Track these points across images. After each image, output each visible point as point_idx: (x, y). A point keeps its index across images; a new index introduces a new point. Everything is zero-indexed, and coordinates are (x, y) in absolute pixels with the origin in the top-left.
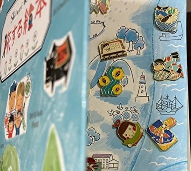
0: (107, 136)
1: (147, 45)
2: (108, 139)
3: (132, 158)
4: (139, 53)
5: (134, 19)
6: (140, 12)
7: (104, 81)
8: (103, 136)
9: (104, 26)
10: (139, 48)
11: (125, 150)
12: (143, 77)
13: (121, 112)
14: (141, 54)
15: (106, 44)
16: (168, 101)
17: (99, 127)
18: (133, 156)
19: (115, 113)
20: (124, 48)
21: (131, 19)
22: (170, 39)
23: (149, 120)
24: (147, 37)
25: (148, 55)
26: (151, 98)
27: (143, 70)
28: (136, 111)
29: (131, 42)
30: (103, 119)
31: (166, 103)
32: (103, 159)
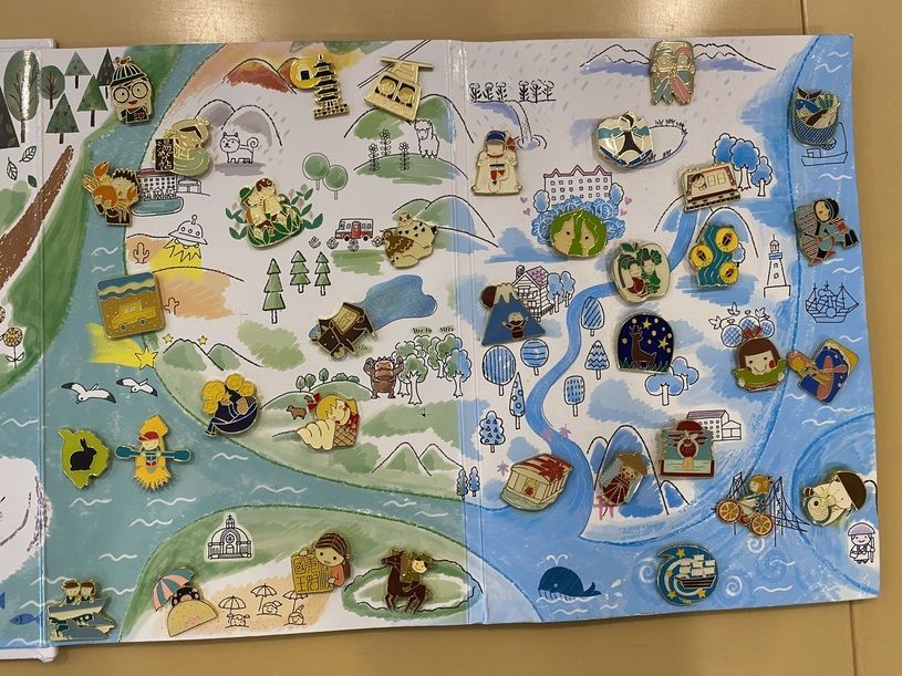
0: (714, 371)
1: (778, 176)
2: (715, 378)
3: (768, 415)
4: (762, 194)
5: (748, 117)
6: (759, 101)
7: (702, 256)
8: (705, 373)
9: (685, 132)
10: (762, 183)
11: (751, 401)
12: (774, 245)
13: (737, 319)
14: (768, 196)
15: (698, 176)
16: (829, 294)
17: (695, 356)
18: (769, 410)
19: (725, 323)
20: (734, 183)
21: (742, 118)
22: (823, 161)
23: (795, 335)
24: (777, 157)
25: (780, 198)
26: (796, 288)
27: (773, 230)
28: (766, 317)
29: (744, 170)
30: (700, 338)
31: (825, 298)
32: (708, 420)
